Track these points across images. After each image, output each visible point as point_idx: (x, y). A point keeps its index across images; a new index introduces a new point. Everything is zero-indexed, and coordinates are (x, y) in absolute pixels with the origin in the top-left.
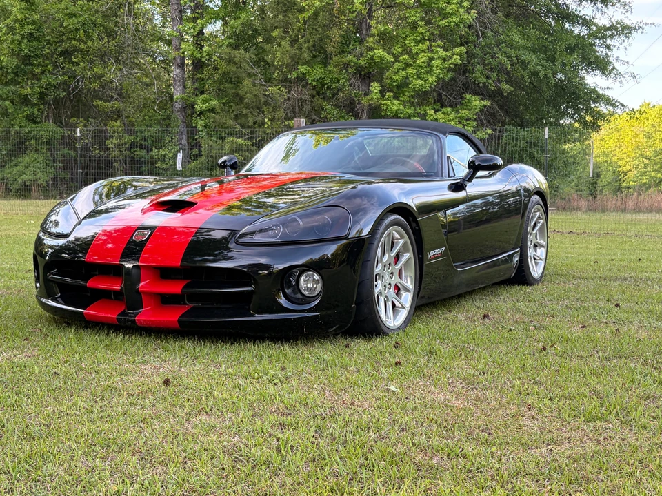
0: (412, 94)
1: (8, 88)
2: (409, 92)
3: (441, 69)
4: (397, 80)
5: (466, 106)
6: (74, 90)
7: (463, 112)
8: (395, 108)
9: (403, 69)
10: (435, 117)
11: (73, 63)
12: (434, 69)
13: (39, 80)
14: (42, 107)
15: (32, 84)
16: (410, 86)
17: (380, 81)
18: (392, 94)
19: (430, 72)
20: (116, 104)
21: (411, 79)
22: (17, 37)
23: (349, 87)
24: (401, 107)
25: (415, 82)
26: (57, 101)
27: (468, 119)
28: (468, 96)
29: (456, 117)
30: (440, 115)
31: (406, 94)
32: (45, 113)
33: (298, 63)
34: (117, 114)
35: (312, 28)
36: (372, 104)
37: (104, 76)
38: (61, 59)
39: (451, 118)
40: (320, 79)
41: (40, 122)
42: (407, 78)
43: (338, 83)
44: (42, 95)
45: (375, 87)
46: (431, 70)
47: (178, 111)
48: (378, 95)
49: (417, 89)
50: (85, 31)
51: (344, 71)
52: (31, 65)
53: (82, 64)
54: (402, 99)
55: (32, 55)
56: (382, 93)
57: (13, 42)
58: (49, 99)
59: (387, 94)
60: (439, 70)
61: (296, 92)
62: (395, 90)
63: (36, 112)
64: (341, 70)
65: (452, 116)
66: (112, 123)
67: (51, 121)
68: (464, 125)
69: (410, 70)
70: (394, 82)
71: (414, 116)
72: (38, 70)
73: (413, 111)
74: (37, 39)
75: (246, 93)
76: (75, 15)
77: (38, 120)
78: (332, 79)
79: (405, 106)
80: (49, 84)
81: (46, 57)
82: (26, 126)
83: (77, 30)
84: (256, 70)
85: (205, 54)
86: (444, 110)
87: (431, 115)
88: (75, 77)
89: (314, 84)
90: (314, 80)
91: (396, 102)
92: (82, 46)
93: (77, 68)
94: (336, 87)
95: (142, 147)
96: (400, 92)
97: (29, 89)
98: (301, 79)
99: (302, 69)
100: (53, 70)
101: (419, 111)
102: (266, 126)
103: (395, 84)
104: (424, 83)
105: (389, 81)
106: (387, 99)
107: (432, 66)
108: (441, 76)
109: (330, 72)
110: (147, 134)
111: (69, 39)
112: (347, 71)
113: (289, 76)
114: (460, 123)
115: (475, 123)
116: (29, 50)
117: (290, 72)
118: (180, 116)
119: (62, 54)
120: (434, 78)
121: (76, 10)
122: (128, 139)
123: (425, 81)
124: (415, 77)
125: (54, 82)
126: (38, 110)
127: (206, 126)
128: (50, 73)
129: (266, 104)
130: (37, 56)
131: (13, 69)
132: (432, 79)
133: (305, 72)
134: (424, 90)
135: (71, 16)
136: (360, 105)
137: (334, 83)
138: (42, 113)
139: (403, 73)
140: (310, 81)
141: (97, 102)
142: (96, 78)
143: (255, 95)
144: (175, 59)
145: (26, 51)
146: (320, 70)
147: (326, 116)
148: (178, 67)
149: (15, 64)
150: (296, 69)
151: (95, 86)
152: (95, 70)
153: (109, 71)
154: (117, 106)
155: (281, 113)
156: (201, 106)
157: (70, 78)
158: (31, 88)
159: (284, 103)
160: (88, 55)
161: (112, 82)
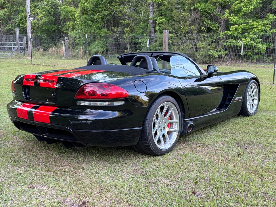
0: (243, 14)
1: (90, 16)
2: (241, 13)
3: (256, 3)
4: (236, 8)
5: (267, 19)
6: (113, 16)
7: (265, 21)
8: (235, 20)
9: (240, 3)
10: (253, 24)
11: (112, 6)
12: (253, 3)
13: (101, 13)
14: (102, 23)
15: (99, 14)
16: (242, 10)
17: (229, 9)
18: (234, 14)
19: (251, 5)
21: (242, 8)
23: (216, 12)
24: (238, 19)
25: (244, 9)
26: (108, 20)
27: (267, 24)
28: (268, 14)
29: (262, 24)
30: (255, 23)
31: (240, 14)
32: (103, 25)
33: (195, 3)
34: (127, 26)
36: (225, 19)
37: (123, 11)
38: (109, 5)
39: (260, 24)
40: (204, 8)
42: (241, 7)
43: (211, 10)
44: (102, 19)
45: (227, 11)
46: (252, 4)
47: (151, 23)
48: (228, 15)
49: (245, 12)
51: (214, 5)
52: (98, 7)
53: (115, 6)
54: (239, 16)
55: (98, 3)
56: (230, 14)
58: (105, 20)
59: (232, 14)
60: (255, 4)
61: (195, 15)
62: (236, 12)
63: (100, 25)
64: (213, 5)
65: (260, 23)
66: (126, 29)
67: (106, 28)
68: (265, 27)
69: (242, 4)
70: (235, 9)
71: (244, 23)
72: (100, 9)
73: (243, 21)
75: (174, 16)
77: (101, 28)
78: (209, 8)
79: (239, 19)
80: (104, 15)
81: (103, 4)
82: (96, 31)
84: (179, 6)
86: (257, 20)
87: (251, 23)
88: (113, 11)
89: (201, 11)
90: (201, 9)
91: (236, 17)
93: (114, 8)
94: (210, 12)
95: (136, 38)
96: (238, 13)
97: (97, 16)
98: (196, 9)
99: (196, 5)
100: (106, 9)
101: (246, 21)
102: (181, 29)
103: (235, 10)
104: (248, 9)
105: (233, 9)
106: (232, 17)
107: (252, 2)
108: (256, 6)
109: (208, 6)
110: (138, 33)
112: (215, 5)
113: (191, 8)
114: (264, 26)
115: (271, 26)
116: (97, 2)
117: (192, 6)
118: (152, 25)
119: (109, 3)
120: (253, 7)
122: (132, 35)
123: (249, 8)
124: (244, 7)
125: (106, 14)
127: (159, 29)
128: (105, 10)
129: (182, 20)
130: (100, 4)
131: (91, 9)
132: (251, 7)
133: (198, 6)
134: (248, 12)
136: (220, 19)
137: (210, 10)
138: (102, 25)
139: (239, 5)
140: (199, 10)
141: (121, 21)
142: (121, 11)
143: (178, 16)
144: (150, 2)
145: (96, 2)
146: (204, 5)
147: (206, 24)
148: (151, 6)
149: (92, 7)
150: (194, 5)
151: (120, 15)
152: (120, 8)
153: (125, 9)
154: (128, 22)
155: (188, 23)
156: (158, 21)
157: (112, 12)
158: (98, 16)
159: (189, 19)
160: (118, 3)
161: (126, 13)
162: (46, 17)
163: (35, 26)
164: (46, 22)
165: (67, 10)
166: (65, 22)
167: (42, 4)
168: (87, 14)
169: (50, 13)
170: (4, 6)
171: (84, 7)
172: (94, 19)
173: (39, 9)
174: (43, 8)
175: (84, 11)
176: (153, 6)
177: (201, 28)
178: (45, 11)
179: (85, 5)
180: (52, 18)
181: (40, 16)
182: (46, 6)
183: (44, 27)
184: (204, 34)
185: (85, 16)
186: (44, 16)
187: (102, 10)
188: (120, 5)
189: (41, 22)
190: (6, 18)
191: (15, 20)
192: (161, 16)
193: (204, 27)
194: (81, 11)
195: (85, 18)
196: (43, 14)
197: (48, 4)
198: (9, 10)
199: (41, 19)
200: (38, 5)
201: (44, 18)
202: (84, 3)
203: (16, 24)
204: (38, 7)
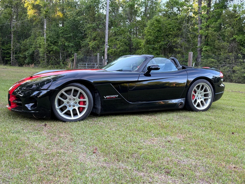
1: (152, 46)
6: (169, 45)
11: (169, 38)
13: (160, 43)
14: (160, 50)
20: (179, 49)
22: (155, 31)
26: (165, 49)
32: (161, 52)
33: (233, 35)
34: (179, 52)
35: (239, 23)
38: (166, 37)
40: (241, 39)
41: (159, 55)
44: (160, 47)
47: (199, 51)
50: (173, 29)
53: (171, 38)
55: (158, 36)
57: (153, 33)
58: (162, 48)
61: (233, 44)
63: (158, 52)
66: (178, 55)
67: (163, 54)
72: (159, 40)
74: (160, 31)
75: (216, 45)
76: (171, 24)
81: (162, 36)
83: (171, 28)
84: (221, 38)
85: (206, 33)
89: (238, 41)
90: (238, 40)
92: (172, 33)
98: (234, 39)
99: (234, 37)
100: (164, 40)
102: (221, 55)
111: (168, 31)
117: (231, 38)
119: (166, 35)
121: (171, 23)
125: (163, 44)
126: (159, 51)
128: (163, 41)
129: (222, 48)
130: (160, 36)
133: (235, 37)
135: (169, 24)
140: (237, 41)
141: (174, 49)
142: (175, 42)
143: (219, 45)
144: (198, 35)
145: (156, 35)
146: (241, 36)
147: (242, 52)
148: (199, 37)
149: (153, 39)
150: (233, 37)
151: (174, 44)
152: (174, 39)
153: (178, 40)
154: (179, 50)
155: (227, 51)
156: (204, 49)
157: (168, 42)
158: (157, 45)
159: (228, 48)
160: (173, 35)
161: (179, 43)
162: (122, 47)
163: (114, 53)
164: (122, 50)
165: (137, 41)
166: (136, 50)
167: (121, 37)
168: (150, 44)
169: (125, 43)
170: (96, 39)
171: (148, 39)
172: (154, 47)
173: (119, 41)
174: (121, 40)
175: (148, 42)
176: (201, 37)
177: (238, 55)
178: (122, 42)
179: (149, 37)
180: (127, 47)
181: (119, 46)
182: (124, 38)
183: (121, 53)
184: (240, 60)
185: (148, 45)
186: (121, 46)
187: (161, 41)
188: (174, 37)
189: (119, 50)
190: (96, 47)
191: (102, 49)
192: (207, 45)
193: (240, 54)
194: (145, 42)
195: (148, 47)
196: (121, 44)
197: (125, 37)
198: (99, 42)
199: (119, 48)
200: (118, 38)
201: (121, 47)
202: (148, 36)
203: (102, 51)
204: (118, 40)
